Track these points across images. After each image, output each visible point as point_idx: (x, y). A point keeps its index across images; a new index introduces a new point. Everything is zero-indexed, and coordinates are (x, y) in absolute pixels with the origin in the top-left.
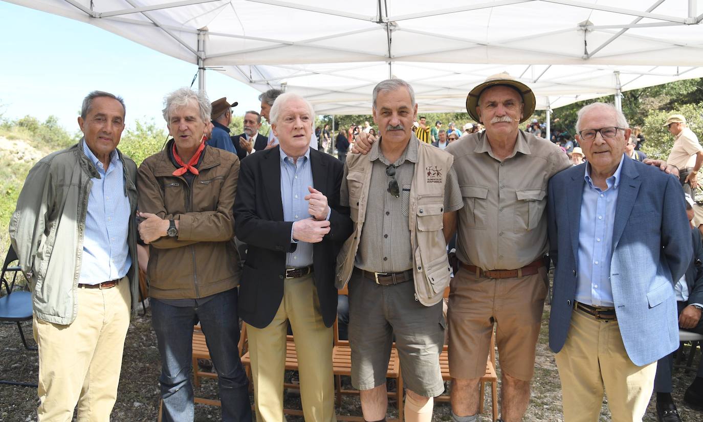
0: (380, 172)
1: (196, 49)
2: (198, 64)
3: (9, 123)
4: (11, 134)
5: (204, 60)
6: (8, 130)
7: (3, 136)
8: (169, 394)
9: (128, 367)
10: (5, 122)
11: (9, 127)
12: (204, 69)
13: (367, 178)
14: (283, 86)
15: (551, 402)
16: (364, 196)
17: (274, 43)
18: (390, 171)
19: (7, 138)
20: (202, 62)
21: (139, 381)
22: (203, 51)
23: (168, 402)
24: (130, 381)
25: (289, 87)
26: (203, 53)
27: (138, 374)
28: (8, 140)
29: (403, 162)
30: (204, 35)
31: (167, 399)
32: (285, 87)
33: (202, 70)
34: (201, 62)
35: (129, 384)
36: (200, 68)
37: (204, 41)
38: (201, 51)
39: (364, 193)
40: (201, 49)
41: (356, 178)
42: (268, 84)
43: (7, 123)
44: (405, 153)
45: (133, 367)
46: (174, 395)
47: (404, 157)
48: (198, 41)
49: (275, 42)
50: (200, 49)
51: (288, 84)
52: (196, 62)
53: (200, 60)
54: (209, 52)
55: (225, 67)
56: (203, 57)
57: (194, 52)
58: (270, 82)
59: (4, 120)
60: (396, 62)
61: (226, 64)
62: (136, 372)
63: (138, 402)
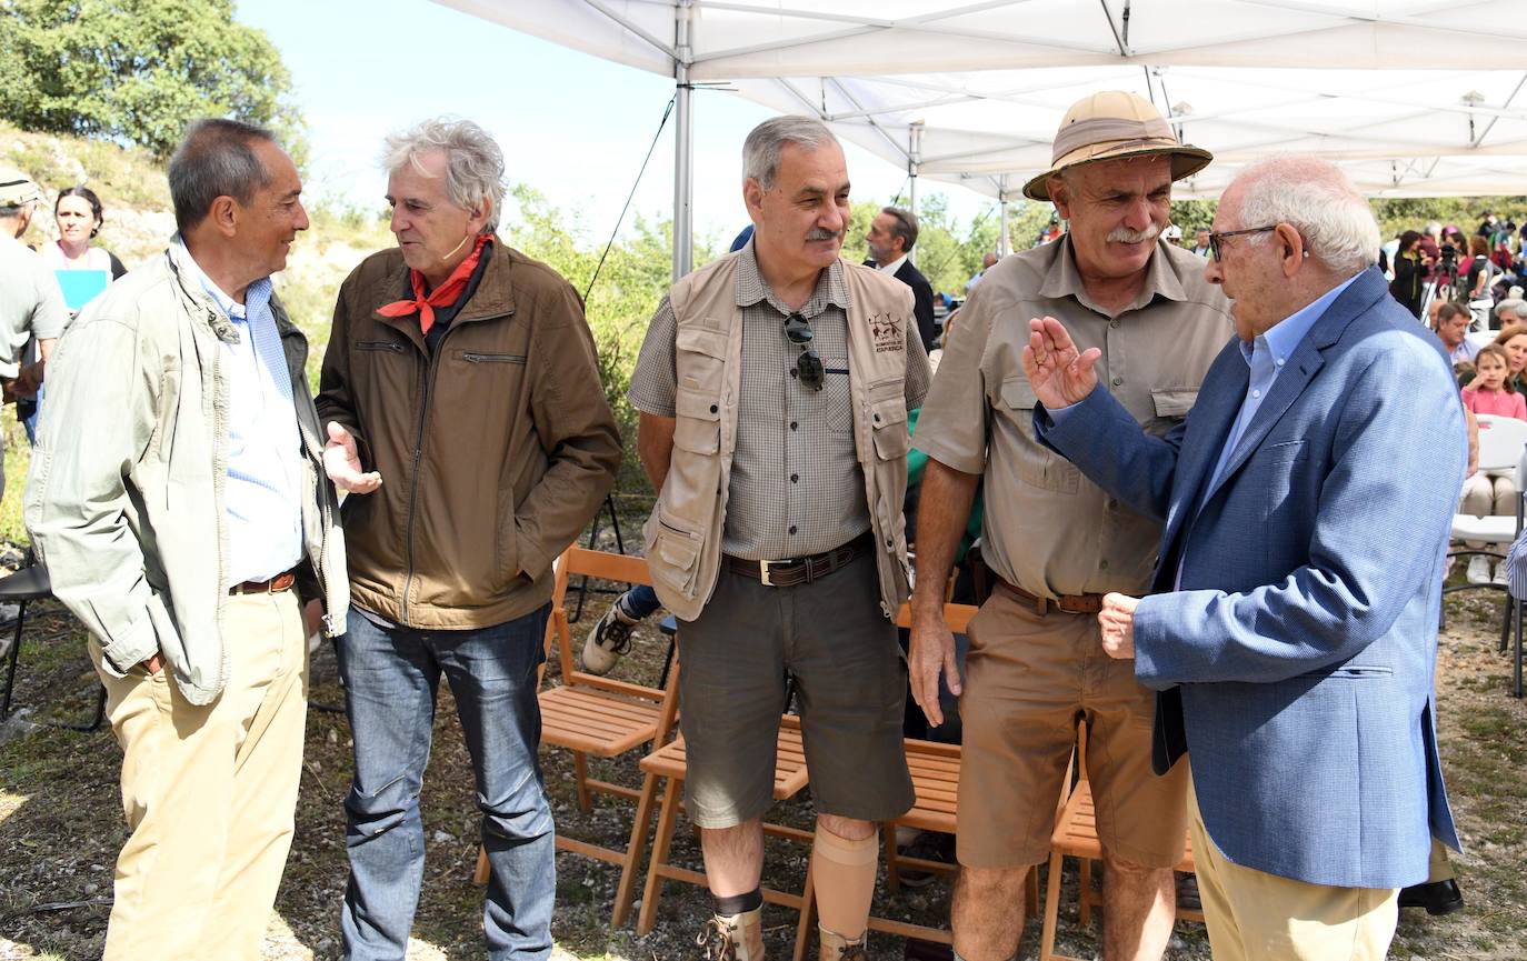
0: (768, 334)
1: (670, 43)
2: (675, 77)
3: (357, 213)
4: (359, 236)
5: (689, 67)
6: (354, 227)
7: (342, 240)
8: (360, 837)
9: (447, 755)
10: (350, 209)
11: (357, 222)
12: (689, 87)
13: (733, 348)
14: (915, 128)
15: (1436, 950)
16: (729, 390)
17: (843, 24)
18: (795, 329)
19: (350, 245)
20: (684, 70)
21: (463, 787)
22: (688, 45)
23: (358, 857)
24: (442, 783)
25: (929, 131)
26: (686, 50)
27: (465, 772)
28: (351, 250)
29: (823, 308)
30: (690, 7)
31: (356, 849)
32: (919, 130)
33: (684, 90)
34: (682, 72)
35: (439, 790)
36: (679, 86)
37: (689, 23)
38: (683, 46)
39: (729, 384)
40: (683, 40)
41: (703, 346)
42: (872, 123)
43: (353, 212)
44: (823, 287)
45: (457, 756)
46: (373, 842)
47: (821, 295)
48: (677, 22)
49: (852, 22)
50: (679, 42)
51: (927, 124)
52: (671, 71)
53: (679, 67)
54: (702, 47)
55: (735, 84)
56: (686, 59)
57: (663, 48)
58: (876, 119)
59: (347, 207)
60: (1172, 68)
61: (738, 75)
62: (461, 767)
63: (446, 831)
